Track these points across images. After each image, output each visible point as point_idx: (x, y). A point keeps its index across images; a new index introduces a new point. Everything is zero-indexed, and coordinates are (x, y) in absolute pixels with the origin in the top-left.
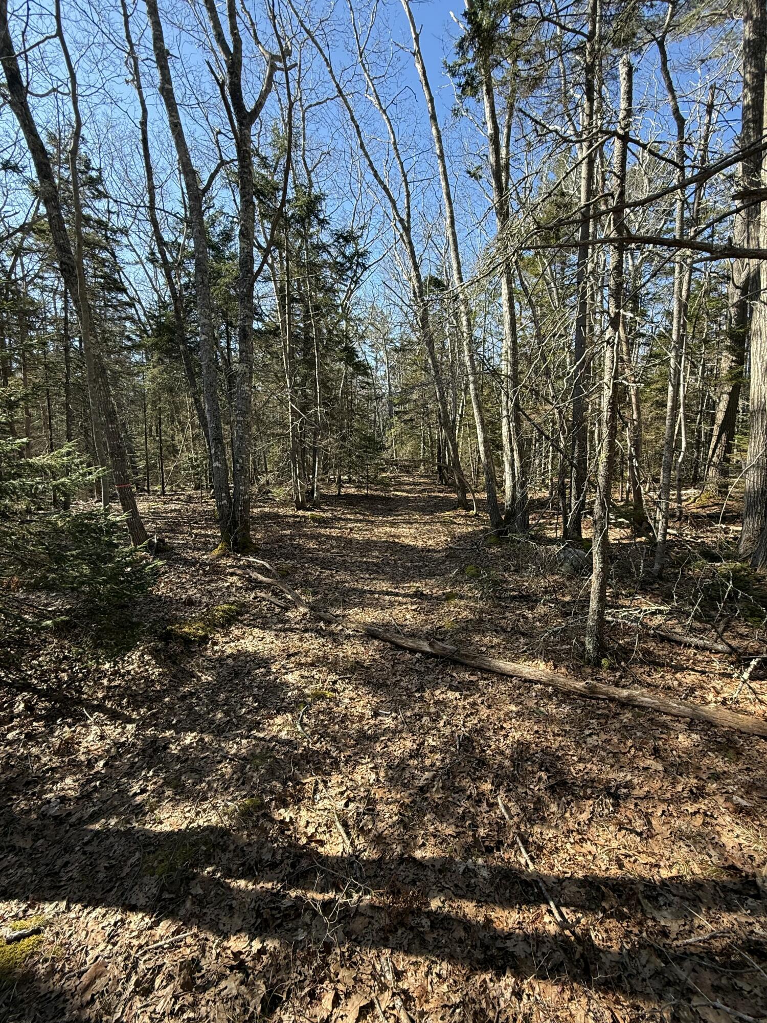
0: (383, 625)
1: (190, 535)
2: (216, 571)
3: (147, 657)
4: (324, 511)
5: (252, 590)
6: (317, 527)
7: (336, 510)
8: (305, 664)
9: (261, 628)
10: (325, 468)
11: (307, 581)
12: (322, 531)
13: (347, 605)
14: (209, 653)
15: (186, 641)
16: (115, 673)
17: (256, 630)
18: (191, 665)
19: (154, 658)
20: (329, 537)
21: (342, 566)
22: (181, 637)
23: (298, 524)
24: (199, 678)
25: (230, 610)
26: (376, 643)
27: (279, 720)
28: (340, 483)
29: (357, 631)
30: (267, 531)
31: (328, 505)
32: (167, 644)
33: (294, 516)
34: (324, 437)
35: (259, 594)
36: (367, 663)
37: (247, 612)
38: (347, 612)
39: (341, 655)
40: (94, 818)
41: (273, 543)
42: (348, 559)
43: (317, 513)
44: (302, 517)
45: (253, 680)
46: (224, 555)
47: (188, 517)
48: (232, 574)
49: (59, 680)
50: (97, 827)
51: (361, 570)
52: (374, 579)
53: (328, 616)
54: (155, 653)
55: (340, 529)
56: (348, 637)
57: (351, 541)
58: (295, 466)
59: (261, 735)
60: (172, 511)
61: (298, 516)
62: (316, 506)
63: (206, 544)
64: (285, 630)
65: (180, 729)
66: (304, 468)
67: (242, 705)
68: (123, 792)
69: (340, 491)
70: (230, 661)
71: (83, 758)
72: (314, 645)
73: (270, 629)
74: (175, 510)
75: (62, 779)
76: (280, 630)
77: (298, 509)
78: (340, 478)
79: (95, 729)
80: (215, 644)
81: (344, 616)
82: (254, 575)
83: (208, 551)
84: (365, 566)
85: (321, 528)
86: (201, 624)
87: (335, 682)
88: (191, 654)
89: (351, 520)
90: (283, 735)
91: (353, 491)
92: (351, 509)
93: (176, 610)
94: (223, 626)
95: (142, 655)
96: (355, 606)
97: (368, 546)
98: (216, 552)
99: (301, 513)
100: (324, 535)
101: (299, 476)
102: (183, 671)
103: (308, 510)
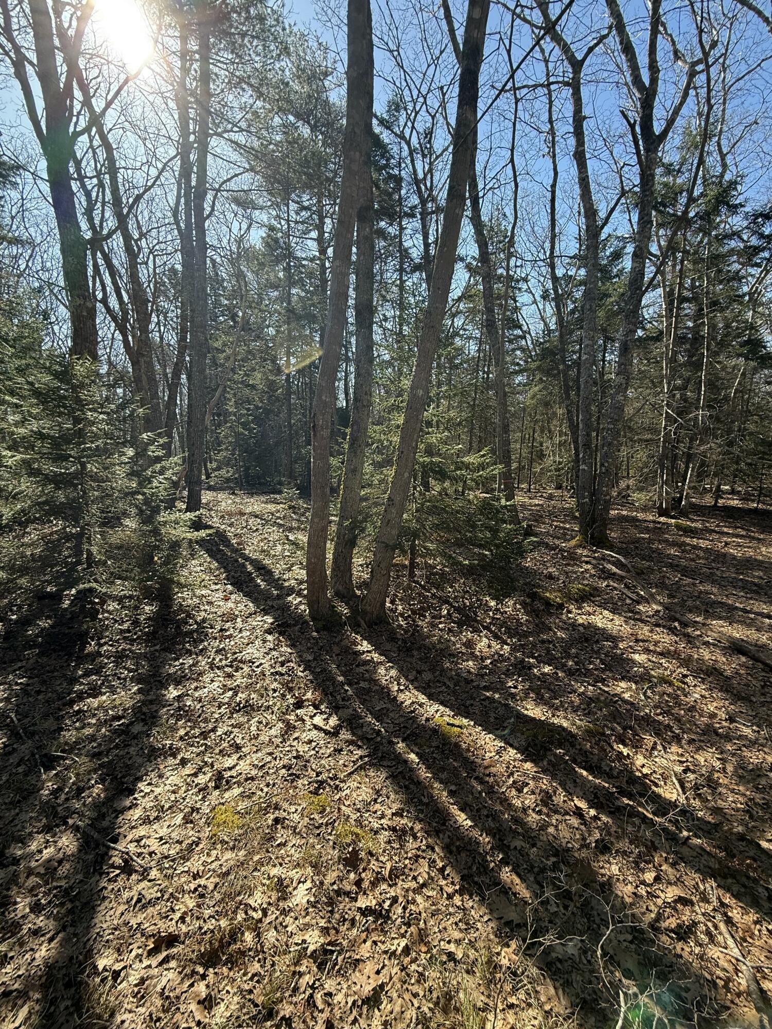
0: (756, 645)
1: (551, 526)
2: (573, 558)
3: (518, 606)
4: (693, 521)
5: (605, 579)
6: (681, 536)
7: (708, 522)
8: (655, 652)
9: (611, 611)
10: (701, 475)
11: (663, 583)
12: (688, 540)
13: (708, 614)
14: (564, 617)
15: (547, 603)
16: (497, 610)
17: (607, 612)
18: (551, 621)
19: (523, 608)
20: (695, 547)
21: (710, 578)
22: (543, 598)
23: (659, 530)
24: (555, 633)
25: (584, 590)
26: (743, 659)
27: (623, 684)
28: (718, 494)
29: (719, 641)
30: (623, 532)
31: (699, 516)
32: (533, 601)
33: (654, 522)
34: (702, 442)
35: (612, 583)
36: (728, 673)
37: (599, 596)
38: (709, 622)
39: (696, 656)
40: (486, 688)
41: (628, 543)
42: (718, 573)
43: (683, 522)
44: (664, 524)
45: (601, 648)
46: (580, 546)
47: (549, 511)
48: (587, 563)
49: (465, 604)
50: (488, 694)
51: (734, 587)
52: (751, 598)
53: (684, 619)
54: (524, 605)
55: (711, 541)
56: (707, 644)
57: (725, 555)
58: (662, 472)
59: (606, 689)
60: (536, 505)
61: (659, 523)
62: (683, 514)
63: (565, 534)
64: (635, 619)
65: (540, 660)
66: (673, 474)
67: (590, 663)
68: (503, 683)
69: (716, 502)
70: (581, 629)
71: (478, 654)
72: (665, 639)
73: (620, 614)
74: (538, 505)
75: (467, 661)
76: (630, 618)
77: (660, 516)
78: (719, 486)
79: (485, 640)
80: (570, 612)
81: (704, 624)
82: (609, 566)
83: (566, 540)
84: (740, 584)
85: (687, 537)
86: (559, 594)
87: (685, 676)
88: (551, 614)
89: (729, 534)
90: (626, 696)
91: (735, 503)
92: (730, 523)
93: (539, 579)
94: (577, 601)
95: (515, 604)
96: (720, 618)
97: (748, 564)
98: (573, 543)
99: (662, 519)
100: (689, 544)
101: (666, 483)
102: (543, 623)
103: (672, 517)
